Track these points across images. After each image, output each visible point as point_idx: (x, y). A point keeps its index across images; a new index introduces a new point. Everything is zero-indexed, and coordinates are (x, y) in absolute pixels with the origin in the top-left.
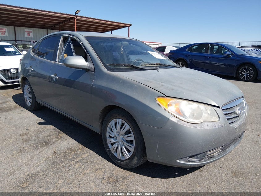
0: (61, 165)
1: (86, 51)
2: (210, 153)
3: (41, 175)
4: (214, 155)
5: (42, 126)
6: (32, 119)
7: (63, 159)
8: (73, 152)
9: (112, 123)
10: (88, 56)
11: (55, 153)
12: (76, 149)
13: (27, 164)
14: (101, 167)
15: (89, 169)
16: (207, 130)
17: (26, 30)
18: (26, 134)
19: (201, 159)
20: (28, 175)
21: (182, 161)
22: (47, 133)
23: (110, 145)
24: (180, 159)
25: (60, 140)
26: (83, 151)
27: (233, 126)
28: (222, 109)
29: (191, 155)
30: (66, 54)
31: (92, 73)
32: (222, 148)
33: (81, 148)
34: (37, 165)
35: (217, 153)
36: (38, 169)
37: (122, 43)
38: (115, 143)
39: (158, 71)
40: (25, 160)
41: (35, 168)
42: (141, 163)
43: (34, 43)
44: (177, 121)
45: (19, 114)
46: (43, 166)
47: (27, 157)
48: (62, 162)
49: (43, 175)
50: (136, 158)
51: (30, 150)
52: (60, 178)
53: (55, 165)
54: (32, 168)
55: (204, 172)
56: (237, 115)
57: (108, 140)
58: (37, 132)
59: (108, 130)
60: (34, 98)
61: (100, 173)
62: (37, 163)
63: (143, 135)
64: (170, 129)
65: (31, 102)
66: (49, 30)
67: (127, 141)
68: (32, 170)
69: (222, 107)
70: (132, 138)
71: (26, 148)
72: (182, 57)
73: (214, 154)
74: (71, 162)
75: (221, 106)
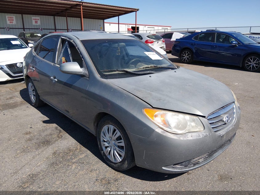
0: (60, 165)
1: (81, 56)
2: (195, 160)
3: (41, 175)
4: (199, 162)
5: (45, 124)
6: (36, 116)
7: (61, 160)
8: (72, 152)
9: (105, 128)
10: (83, 61)
11: (55, 153)
12: (75, 149)
13: (29, 164)
14: (96, 169)
15: (84, 170)
16: (191, 140)
17: (34, 17)
18: (30, 133)
19: (186, 166)
20: (29, 175)
21: (167, 168)
22: (49, 132)
23: (104, 148)
24: (165, 166)
25: (61, 139)
26: (80, 151)
27: (220, 134)
28: (208, 118)
29: (175, 163)
30: (63, 58)
31: (86, 79)
32: (208, 154)
33: (79, 148)
34: (38, 165)
35: (202, 159)
36: (38, 169)
37: (118, 45)
38: (108, 147)
39: (150, 77)
40: (28, 160)
41: (36, 168)
42: (131, 166)
43: (42, 30)
44: (162, 132)
45: (24, 110)
46: (44, 166)
47: (29, 156)
48: (60, 162)
49: (43, 175)
50: (126, 162)
51: (32, 149)
52: (57, 178)
53: (54, 165)
54: (33, 169)
55: (191, 175)
56: (224, 123)
57: (102, 143)
58: (40, 131)
59: (102, 134)
60: (37, 96)
61: (94, 174)
62: (38, 163)
63: (132, 143)
64: (155, 139)
65: (35, 99)
66: (56, 17)
67: (119, 147)
68: (33, 170)
69: (208, 116)
70: (123, 144)
71: (29, 148)
72: (188, 46)
73: (200, 160)
74: (69, 162)
75: (206, 116)
